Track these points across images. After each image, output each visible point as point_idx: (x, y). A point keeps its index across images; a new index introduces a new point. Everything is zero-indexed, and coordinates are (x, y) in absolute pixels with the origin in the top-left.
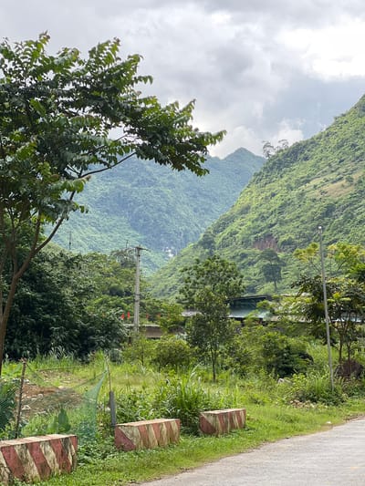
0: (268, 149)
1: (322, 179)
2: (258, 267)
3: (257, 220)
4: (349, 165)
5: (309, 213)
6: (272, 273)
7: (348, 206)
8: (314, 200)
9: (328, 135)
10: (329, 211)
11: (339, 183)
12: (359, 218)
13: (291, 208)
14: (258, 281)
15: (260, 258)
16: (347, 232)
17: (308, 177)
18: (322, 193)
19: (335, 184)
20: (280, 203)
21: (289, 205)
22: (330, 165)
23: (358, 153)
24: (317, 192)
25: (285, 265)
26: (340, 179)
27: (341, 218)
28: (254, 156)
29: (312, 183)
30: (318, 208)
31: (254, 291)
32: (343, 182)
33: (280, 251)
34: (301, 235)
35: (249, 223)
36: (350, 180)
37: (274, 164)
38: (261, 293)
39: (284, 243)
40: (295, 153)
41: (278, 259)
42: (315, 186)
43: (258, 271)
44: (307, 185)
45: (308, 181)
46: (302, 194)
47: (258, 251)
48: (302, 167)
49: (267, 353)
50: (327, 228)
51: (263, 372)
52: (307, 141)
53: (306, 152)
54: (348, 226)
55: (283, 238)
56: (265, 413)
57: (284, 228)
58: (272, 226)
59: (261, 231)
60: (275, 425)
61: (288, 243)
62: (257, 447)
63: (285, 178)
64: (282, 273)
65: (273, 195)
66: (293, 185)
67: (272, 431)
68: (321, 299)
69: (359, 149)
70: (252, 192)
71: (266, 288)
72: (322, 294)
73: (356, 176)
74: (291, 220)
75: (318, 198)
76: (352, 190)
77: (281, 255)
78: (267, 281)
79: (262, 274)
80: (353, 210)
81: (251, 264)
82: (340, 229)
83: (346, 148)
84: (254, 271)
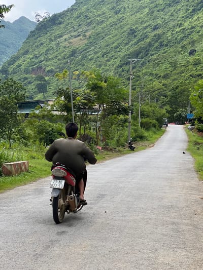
0: (38, 17)
1: (69, 35)
2: (33, 85)
3: (32, 58)
4: (84, 28)
5: (62, 55)
6: (42, 88)
7: (83, 51)
8: (65, 47)
9: (72, 10)
10: (73, 53)
11: (79, 38)
12: (89, 57)
13: (52, 52)
14: (34, 92)
15: (35, 80)
16: (83, 65)
17: (61, 34)
18: (70, 43)
19: (76, 39)
20: (46, 49)
21: (51, 50)
22: (73, 27)
23: (89, 21)
24: (66, 43)
25: (49, 84)
26: (79, 36)
27: (80, 57)
28: (30, 21)
29: (64, 37)
30: (67, 52)
31: (32, 98)
32: (81, 37)
33: (46, 76)
34: (58, 67)
35: (28, 60)
36: (85, 36)
37: (42, 26)
38: (36, 99)
39: (48, 71)
40: (54, 20)
41: (45, 80)
42: (65, 39)
43: (34, 87)
44: (61, 38)
45: (62, 37)
46: (58, 44)
47: (34, 76)
48: (58, 28)
49: (40, 132)
50: (72, 63)
51: (37, 142)
52: (61, 13)
53: (60, 19)
54: (84, 62)
55: (48, 69)
56: (39, 164)
57: (49, 63)
58: (41, 62)
59: (35, 64)
60: (45, 169)
61: (51, 71)
62: (35, 181)
63: (49, 34)
64: (48, 88)
65: (42, 44)
66: (53, 38)
67: (43, 173)
68: (69, 101)
69: (89, 18)
70: (29, 42)
71: (39, 97)
72: (70, 98)
73: (88, 34)
74: (52, 59)
75: (67, 46)
76: (86, 42)
77: (47, 78)
78: (39, 93)
79: (37, 89)
80: (86, 53)
81: (30, 83)
82: (79, 63)
83: (82, 18)
84: (32, 87)
